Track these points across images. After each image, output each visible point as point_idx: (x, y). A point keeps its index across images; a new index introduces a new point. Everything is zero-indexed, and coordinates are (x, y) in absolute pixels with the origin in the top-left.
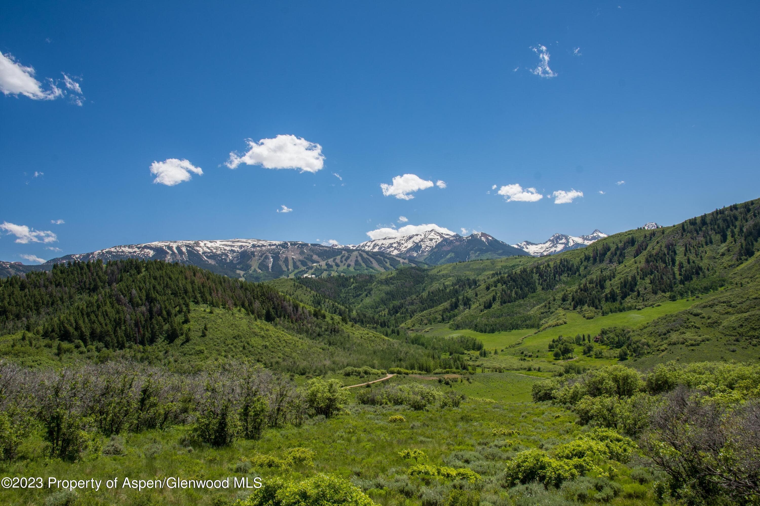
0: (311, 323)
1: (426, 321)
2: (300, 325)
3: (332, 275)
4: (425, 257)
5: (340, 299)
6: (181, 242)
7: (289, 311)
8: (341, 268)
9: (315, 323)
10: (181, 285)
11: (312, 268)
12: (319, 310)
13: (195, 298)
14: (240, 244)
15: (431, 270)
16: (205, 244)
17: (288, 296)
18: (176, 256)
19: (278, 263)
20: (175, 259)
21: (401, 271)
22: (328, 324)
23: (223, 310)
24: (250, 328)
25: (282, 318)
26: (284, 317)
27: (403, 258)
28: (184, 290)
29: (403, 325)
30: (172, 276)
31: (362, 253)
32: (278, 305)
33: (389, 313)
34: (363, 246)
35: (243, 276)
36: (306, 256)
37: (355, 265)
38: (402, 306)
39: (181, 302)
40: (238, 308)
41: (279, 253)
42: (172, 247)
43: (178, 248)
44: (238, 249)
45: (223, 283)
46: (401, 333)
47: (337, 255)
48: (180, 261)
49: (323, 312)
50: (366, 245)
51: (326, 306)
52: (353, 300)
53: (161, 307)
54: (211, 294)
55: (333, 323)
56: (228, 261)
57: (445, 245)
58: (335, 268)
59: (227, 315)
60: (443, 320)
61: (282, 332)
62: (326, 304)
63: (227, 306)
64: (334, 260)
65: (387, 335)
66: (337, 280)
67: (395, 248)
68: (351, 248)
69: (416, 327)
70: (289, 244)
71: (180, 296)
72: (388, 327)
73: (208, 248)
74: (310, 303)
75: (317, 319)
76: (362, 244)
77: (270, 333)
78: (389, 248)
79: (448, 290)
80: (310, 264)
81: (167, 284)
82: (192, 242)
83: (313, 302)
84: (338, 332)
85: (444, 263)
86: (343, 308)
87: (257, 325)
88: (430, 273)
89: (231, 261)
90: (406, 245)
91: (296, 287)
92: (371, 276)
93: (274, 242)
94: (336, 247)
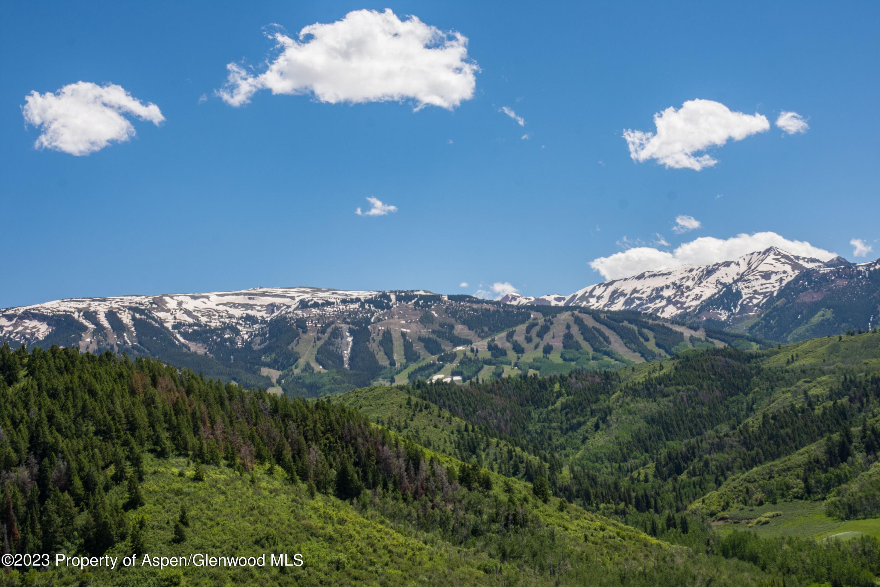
0: (453, 501)
1: (759, 495)
2: (424, 507)
3: (505, 375)
4: (751, 323)
5: (528, 437)
6: (118, 299)
7: (395, 472)
8: (528, 357)
9: (465, 502)
10: (119, 410)
11: (452, 357)
12: (474, 468)
13: (157, 441)
14: (268, 300)
15: (769, 356)
16: (180, 304)
17: (392, 433)
18: (105, 336)
19: (367, 348)
20: (103, 344)
21: (687, 359)
22: (498, 503)
23: (227, 470)
24: (297, 518)
25: (379, 489)
26: (385, 486)
27: (691, 327)
28: (129, 422)
29: (696, 505)
30: (98, 387)
31: (582, 316)
32: (369, 455)
33: (658, 473)
34: (584, 298)
35: (279, 382)
36: (437, 327)
37: (565, 347)
38: (694, 454)
39: (121, 452)
40: (267, 465)
41: (367, 321)
42: (96, 312)
43: (111, 315)
44: (264, 314)
45: (227, 402)
46: (693, 527)
47: (517, 324)
48: (116, 349)
49: (484, 470)
50: (591, 295)
51: (492, 457)
52: (562, 440)
53: (69, 468)
54: (196, 431)
55: (511, 500)
56: (239, 344)
57: (805, 289)
58: (512, 355)
59: (239, 484)
60: (809, 491)
61: (380, 526)
62: (492, 451)
63: (238, 461)
64: (510, 336)
65: (654, 533)
66: (517, 387)
67: (669, 301)
68: (554, 303)
69: (734, 510)
70: (393, 297)
71: (118, 438)
72: (657, 511)
73: (188, 313)
74: (450, 448)
75: (470, 489)
76: (580, 293)
77: (350, 528)
78: (651, 299)
79: (818, 411)
80: (447, 348)
81: (84, 407)
82: (146, 300)
83: (458, 447)
84: (524, 524)
85: (803, 338)
86: (535, 460)
87: (315, 510)
88: (765, 365)
89: (248, 345)
90: (697, 290)
91: (417, 408)
92: (607, 376)
93: (354, 294)
94: (514, 303)
